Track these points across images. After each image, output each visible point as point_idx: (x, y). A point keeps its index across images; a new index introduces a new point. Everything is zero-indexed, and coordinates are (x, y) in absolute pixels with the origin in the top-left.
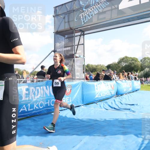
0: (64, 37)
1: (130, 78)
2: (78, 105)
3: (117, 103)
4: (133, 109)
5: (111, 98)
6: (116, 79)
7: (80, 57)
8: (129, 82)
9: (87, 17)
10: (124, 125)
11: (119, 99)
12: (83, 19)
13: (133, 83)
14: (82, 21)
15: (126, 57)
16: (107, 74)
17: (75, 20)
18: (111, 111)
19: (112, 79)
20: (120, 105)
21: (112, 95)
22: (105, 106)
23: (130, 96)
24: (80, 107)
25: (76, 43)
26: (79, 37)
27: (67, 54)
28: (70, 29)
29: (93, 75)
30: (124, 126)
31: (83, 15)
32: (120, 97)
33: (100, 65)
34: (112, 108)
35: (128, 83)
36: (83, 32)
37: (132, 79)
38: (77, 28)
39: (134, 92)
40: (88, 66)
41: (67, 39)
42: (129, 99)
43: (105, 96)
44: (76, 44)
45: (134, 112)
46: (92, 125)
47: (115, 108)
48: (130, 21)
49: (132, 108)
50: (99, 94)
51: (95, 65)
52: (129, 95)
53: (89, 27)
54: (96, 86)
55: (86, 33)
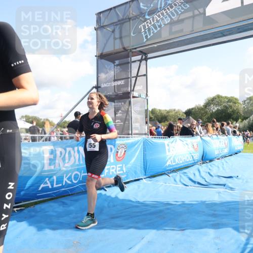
0: (114, 63)
1: (226, 132)
2: (137, 178)
3: (203, 174)
4: (230, 185)
5: (192, 166)
6: (201, 133)
7: (140, 96)
8: (223, 138)
9: (152, 29)
10: (215, 211)
11: (205, 168)
12: (146, 33)
13: (230, 140)
14: (144, 36)
15: (218, 96)
16: (185, 126)
17: (132, 34)
18: (193, 188)
19: (195, 133)
20: (208, 178)
21: (194, 160)
22: (183, 179)
23: (225, 163)
24: (141, 180)
25: (134, 73)
26: (139, 62)
27: (119, 93)
28: (123, 50)
29: (163, 127)
30: (216, 213)
31: (144, 27)
32: (209, 164)
33: (174, 110)
34: (194, 182)
35: (221, 140)
36: (145, 54)
37: (228, 133)
38: (135, 49)
39: (231, 155)
40: (153, 112)
41: (119, 67)
42: (223, 168)
43: (183, 163)
44: (133, 76)
45: (232, 189)
46: (161, 211)
47: (199, 183)
48: (224, 36)
49: (229, 182)
50: (172, 159)
51: (166, 110)
52: (223, 160)
53: (155, 46)
54: (168, 145)
55: (149, 55)
